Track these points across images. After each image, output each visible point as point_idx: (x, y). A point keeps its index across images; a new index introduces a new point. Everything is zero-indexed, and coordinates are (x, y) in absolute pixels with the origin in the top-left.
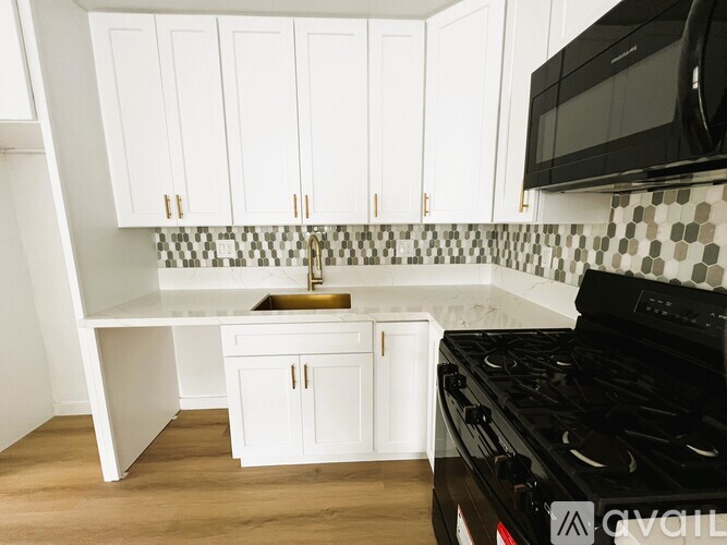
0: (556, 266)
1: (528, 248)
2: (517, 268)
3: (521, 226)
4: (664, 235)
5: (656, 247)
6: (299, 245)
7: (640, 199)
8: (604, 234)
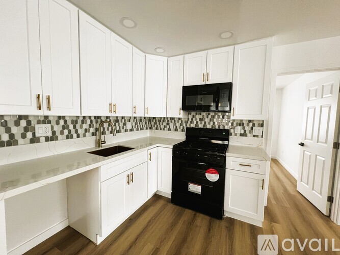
0: (175, 128)
1: (165, 124)
2: (161, 129)
3: (161, 118)
4: (198, 120)
5: (197, 122)
6: (90, 126)
7: (193, 113)
8: (187, 120)
